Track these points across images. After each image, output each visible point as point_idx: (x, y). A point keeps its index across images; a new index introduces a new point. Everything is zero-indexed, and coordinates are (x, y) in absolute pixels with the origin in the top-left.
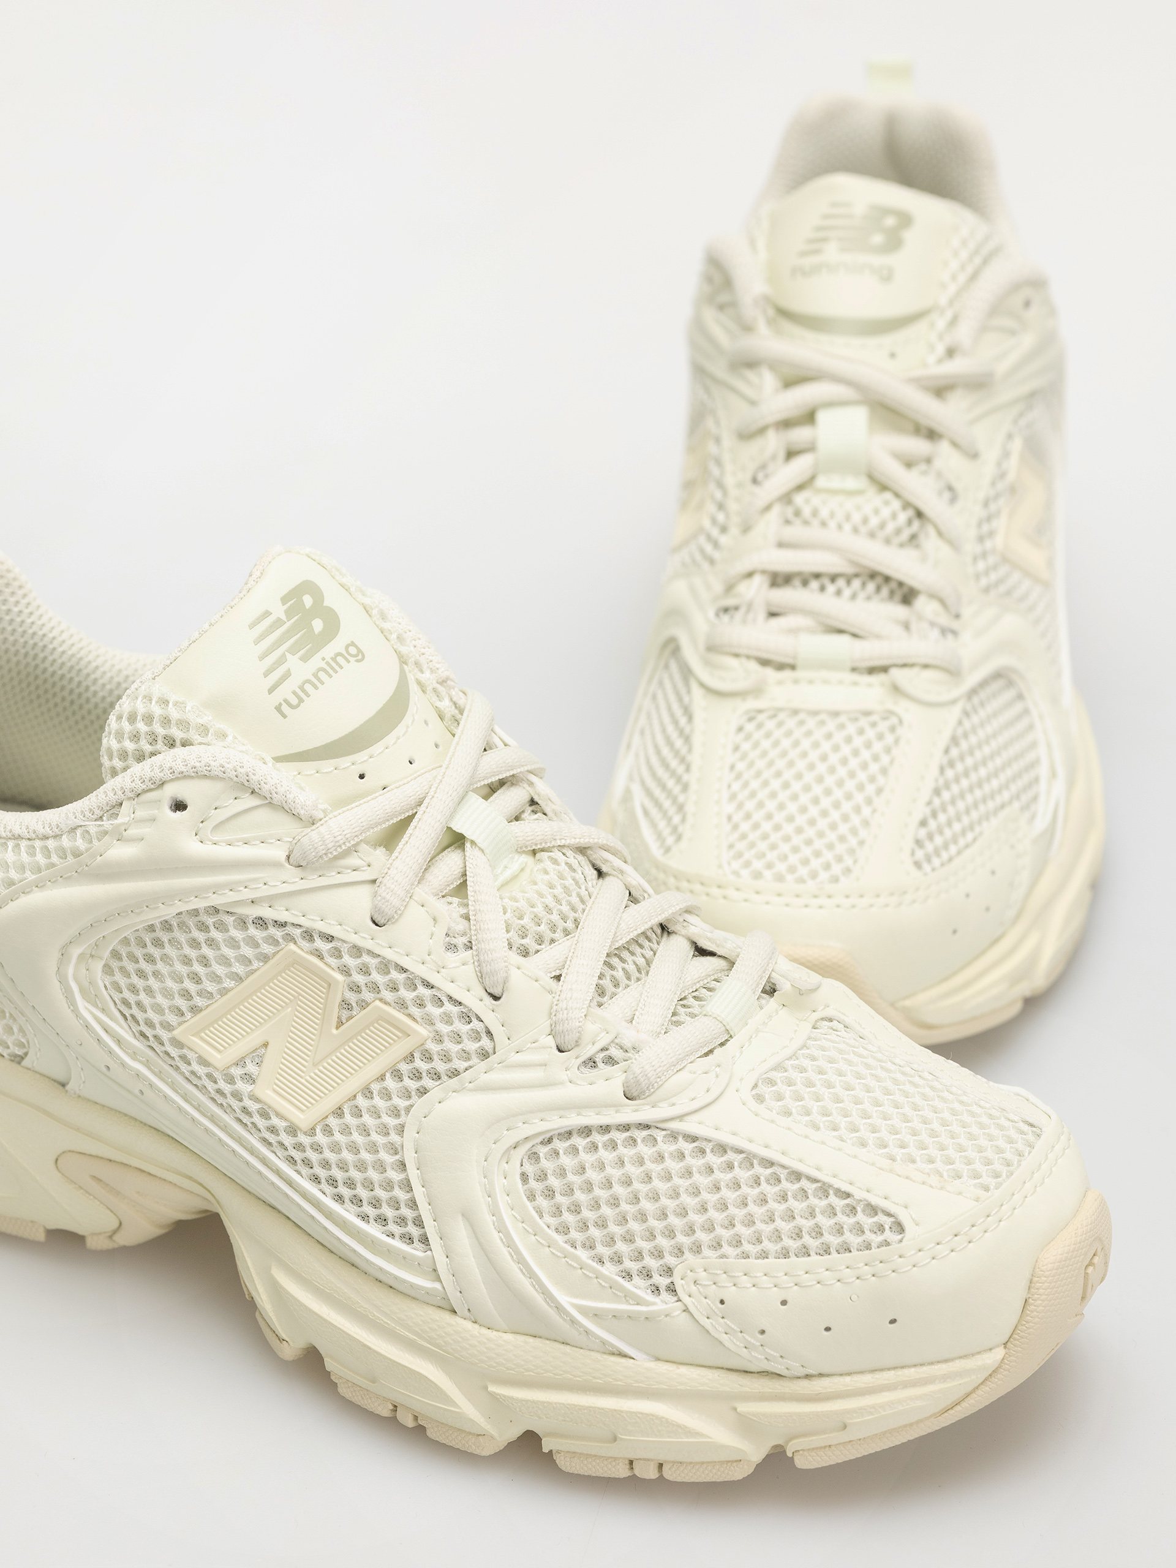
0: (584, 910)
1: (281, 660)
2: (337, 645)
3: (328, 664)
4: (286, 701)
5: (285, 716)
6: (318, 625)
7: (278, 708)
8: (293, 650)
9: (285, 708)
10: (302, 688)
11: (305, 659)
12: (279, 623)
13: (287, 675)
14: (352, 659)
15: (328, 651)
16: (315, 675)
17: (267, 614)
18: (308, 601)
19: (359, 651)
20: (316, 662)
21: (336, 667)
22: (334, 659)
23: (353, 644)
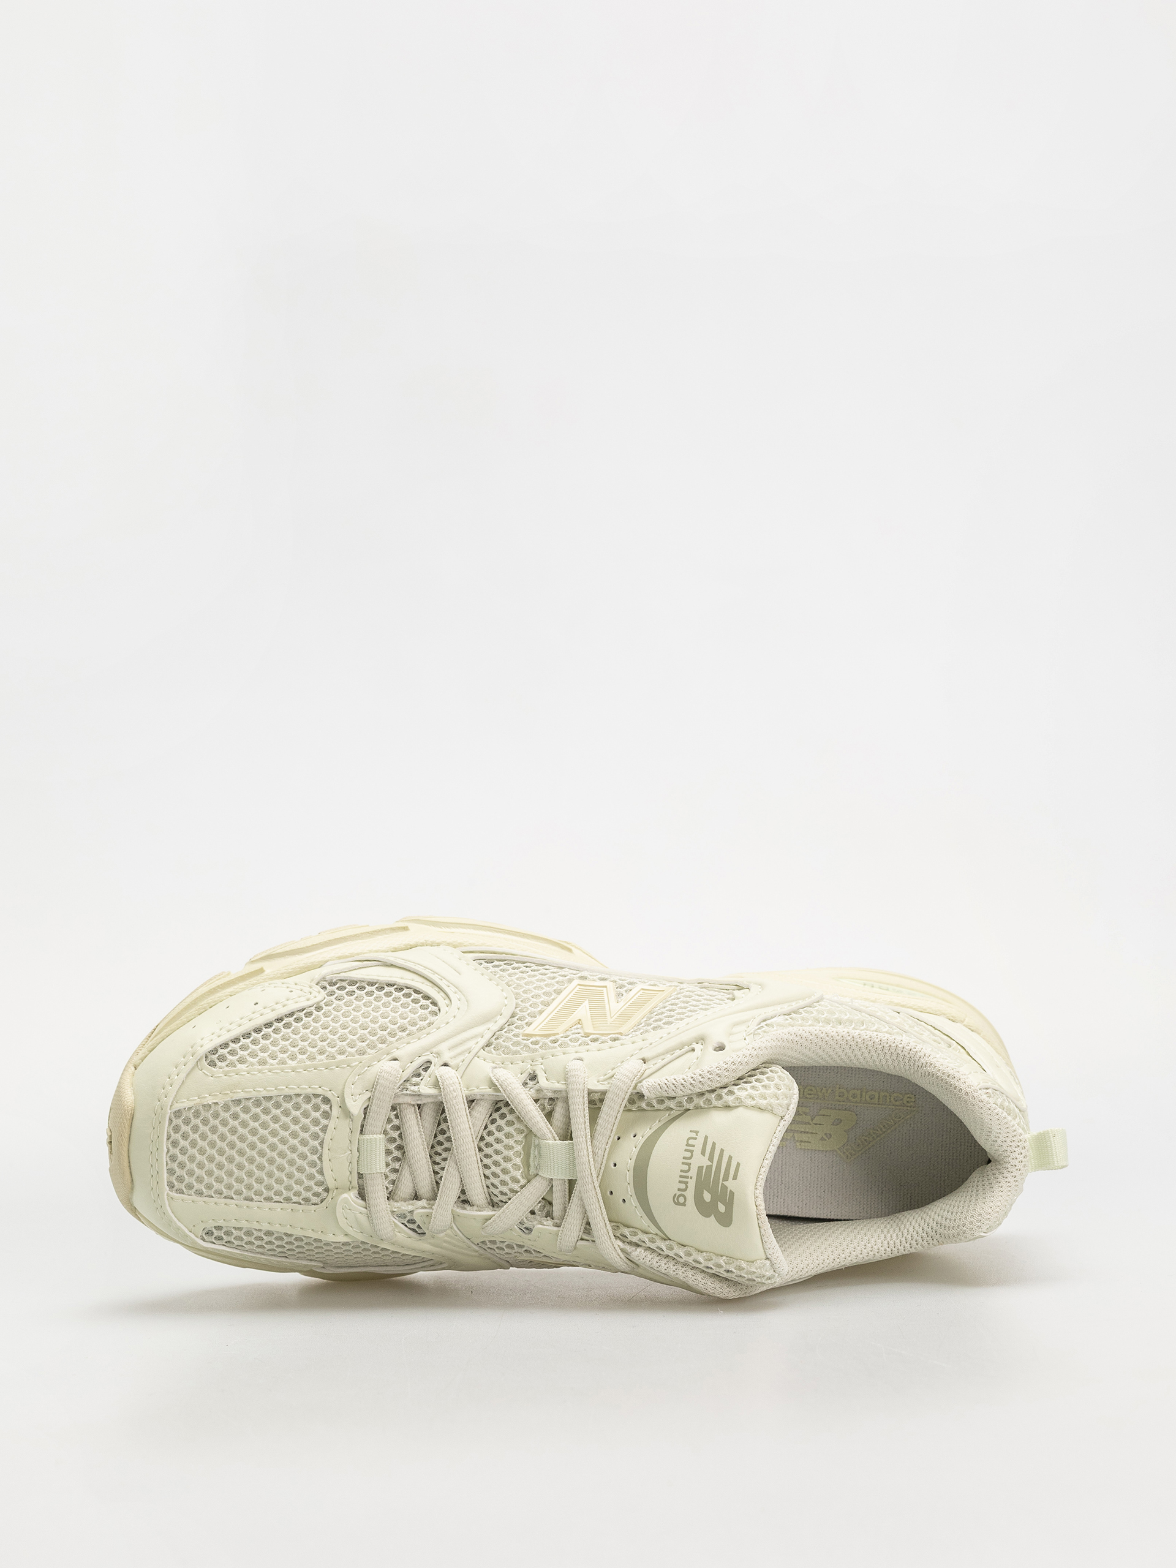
0: (481, 1161)
1: (711, 1159)
2: (690, 1194)
3: (687, 1177)
4: (696, 1139)
5: (691, 1131)
6: (707, 1197)
7: (697, 1132)
8: (709, 1168)
9: (693, 1135)
10: (692, 1152)
11: (700, 1169)
12: (726, 1178)
13: (703, 1153)
14: (679, 1193)
15: (692, 1184)
16: (689, 1165)
17: (735, 1178)
18: (722, 1208)
19: (678, 1204)
20: (693, 1173)
21: (682, 1179)
22: (686, 1183)
23: (684, 1204)
